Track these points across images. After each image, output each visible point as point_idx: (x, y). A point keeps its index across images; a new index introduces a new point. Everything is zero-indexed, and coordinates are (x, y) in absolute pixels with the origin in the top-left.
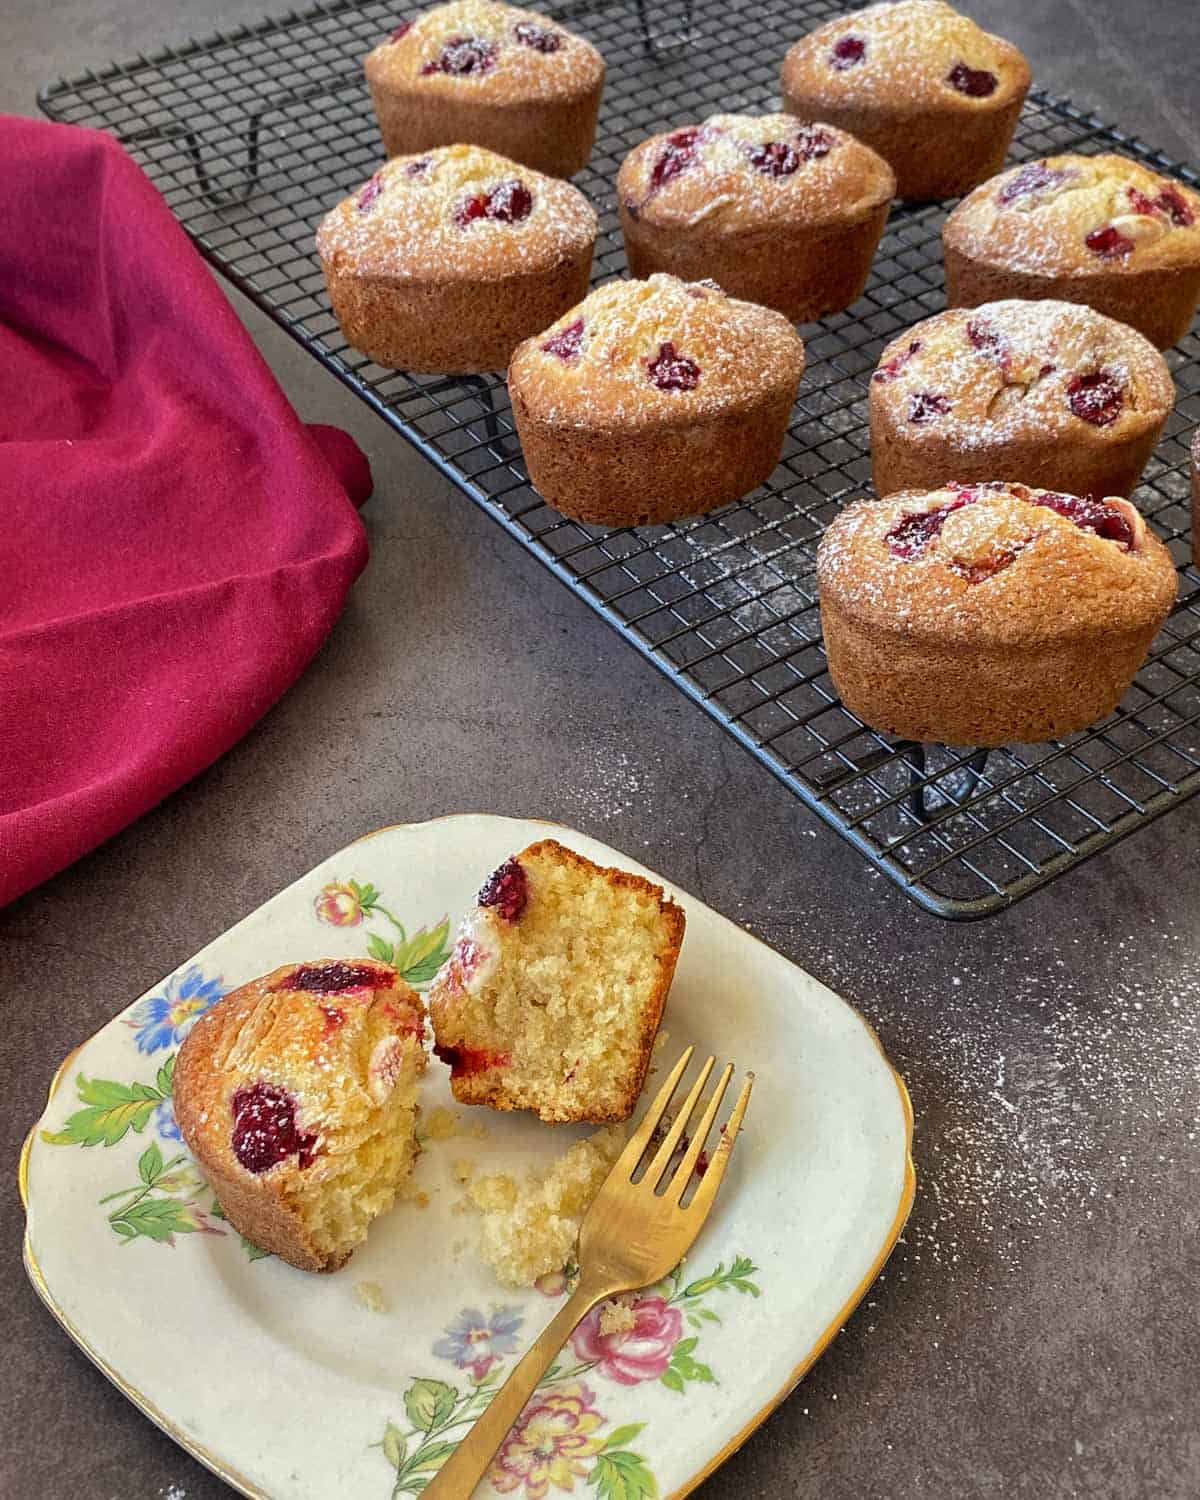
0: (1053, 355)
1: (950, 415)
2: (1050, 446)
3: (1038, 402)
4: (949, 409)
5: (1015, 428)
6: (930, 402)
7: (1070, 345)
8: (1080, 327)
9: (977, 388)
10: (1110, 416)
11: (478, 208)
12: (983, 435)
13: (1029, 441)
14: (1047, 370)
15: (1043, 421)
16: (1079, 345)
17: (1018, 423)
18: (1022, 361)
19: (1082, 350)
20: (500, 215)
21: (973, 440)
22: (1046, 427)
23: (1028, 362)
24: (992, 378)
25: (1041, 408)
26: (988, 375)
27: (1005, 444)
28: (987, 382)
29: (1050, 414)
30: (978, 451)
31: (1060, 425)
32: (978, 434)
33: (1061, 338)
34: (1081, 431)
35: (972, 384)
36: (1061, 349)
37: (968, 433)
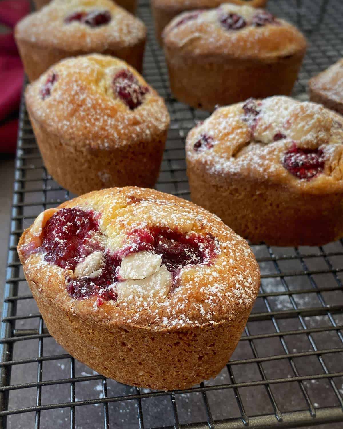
0: (287, 129)
1: (212, 150)
2: (263, 183)
3: (262, 153)
4: (212, 146)
5: (243, 166)
6: (206, 140)
7: (300, 126)
8: (311, 116)
9: (231, 137)
10: (309, 174)
11: (78, 17)
12: (225, 166)
13: (248, 176)
14: (279, 137)
15: (261, 166)
16: (306, 127)
17: (245, 163)
18: (263, 127)
19: (308, 131)
20: (87, 22)
21: (218, 167)
22: (261, 170)
23: (266, 129)
24: (242, 133)
25: (263, 157)
26: (239, 131)
27: (235, 174)
28: (237, 134)
29: (266, 162)
30: (219, 174)
31: (270, 170)
32: (222, 164)
33: (296, 119)
34: (285, 179)
35: (228, 134)
36: (293, 126)
37: (217, 163)
